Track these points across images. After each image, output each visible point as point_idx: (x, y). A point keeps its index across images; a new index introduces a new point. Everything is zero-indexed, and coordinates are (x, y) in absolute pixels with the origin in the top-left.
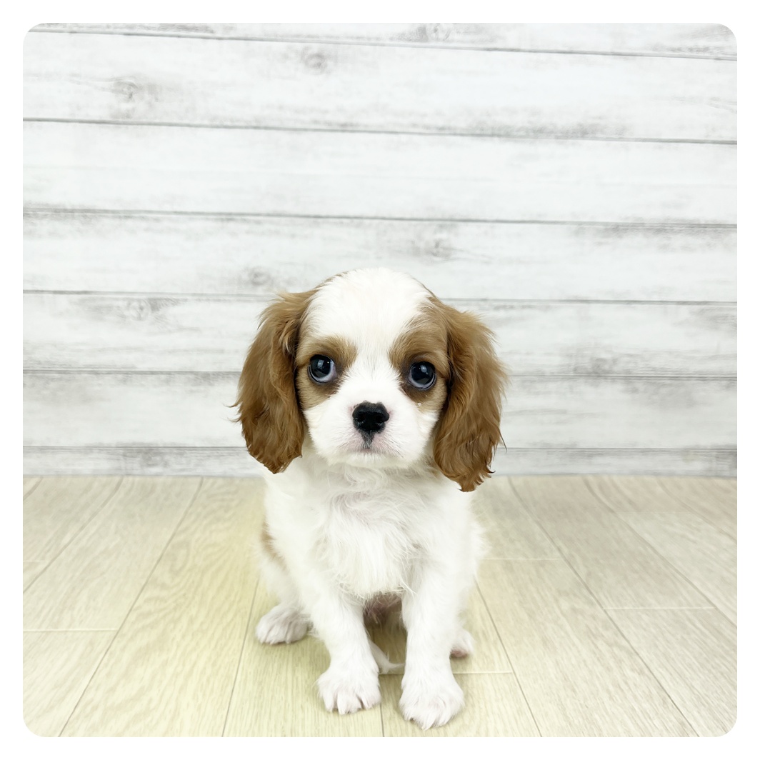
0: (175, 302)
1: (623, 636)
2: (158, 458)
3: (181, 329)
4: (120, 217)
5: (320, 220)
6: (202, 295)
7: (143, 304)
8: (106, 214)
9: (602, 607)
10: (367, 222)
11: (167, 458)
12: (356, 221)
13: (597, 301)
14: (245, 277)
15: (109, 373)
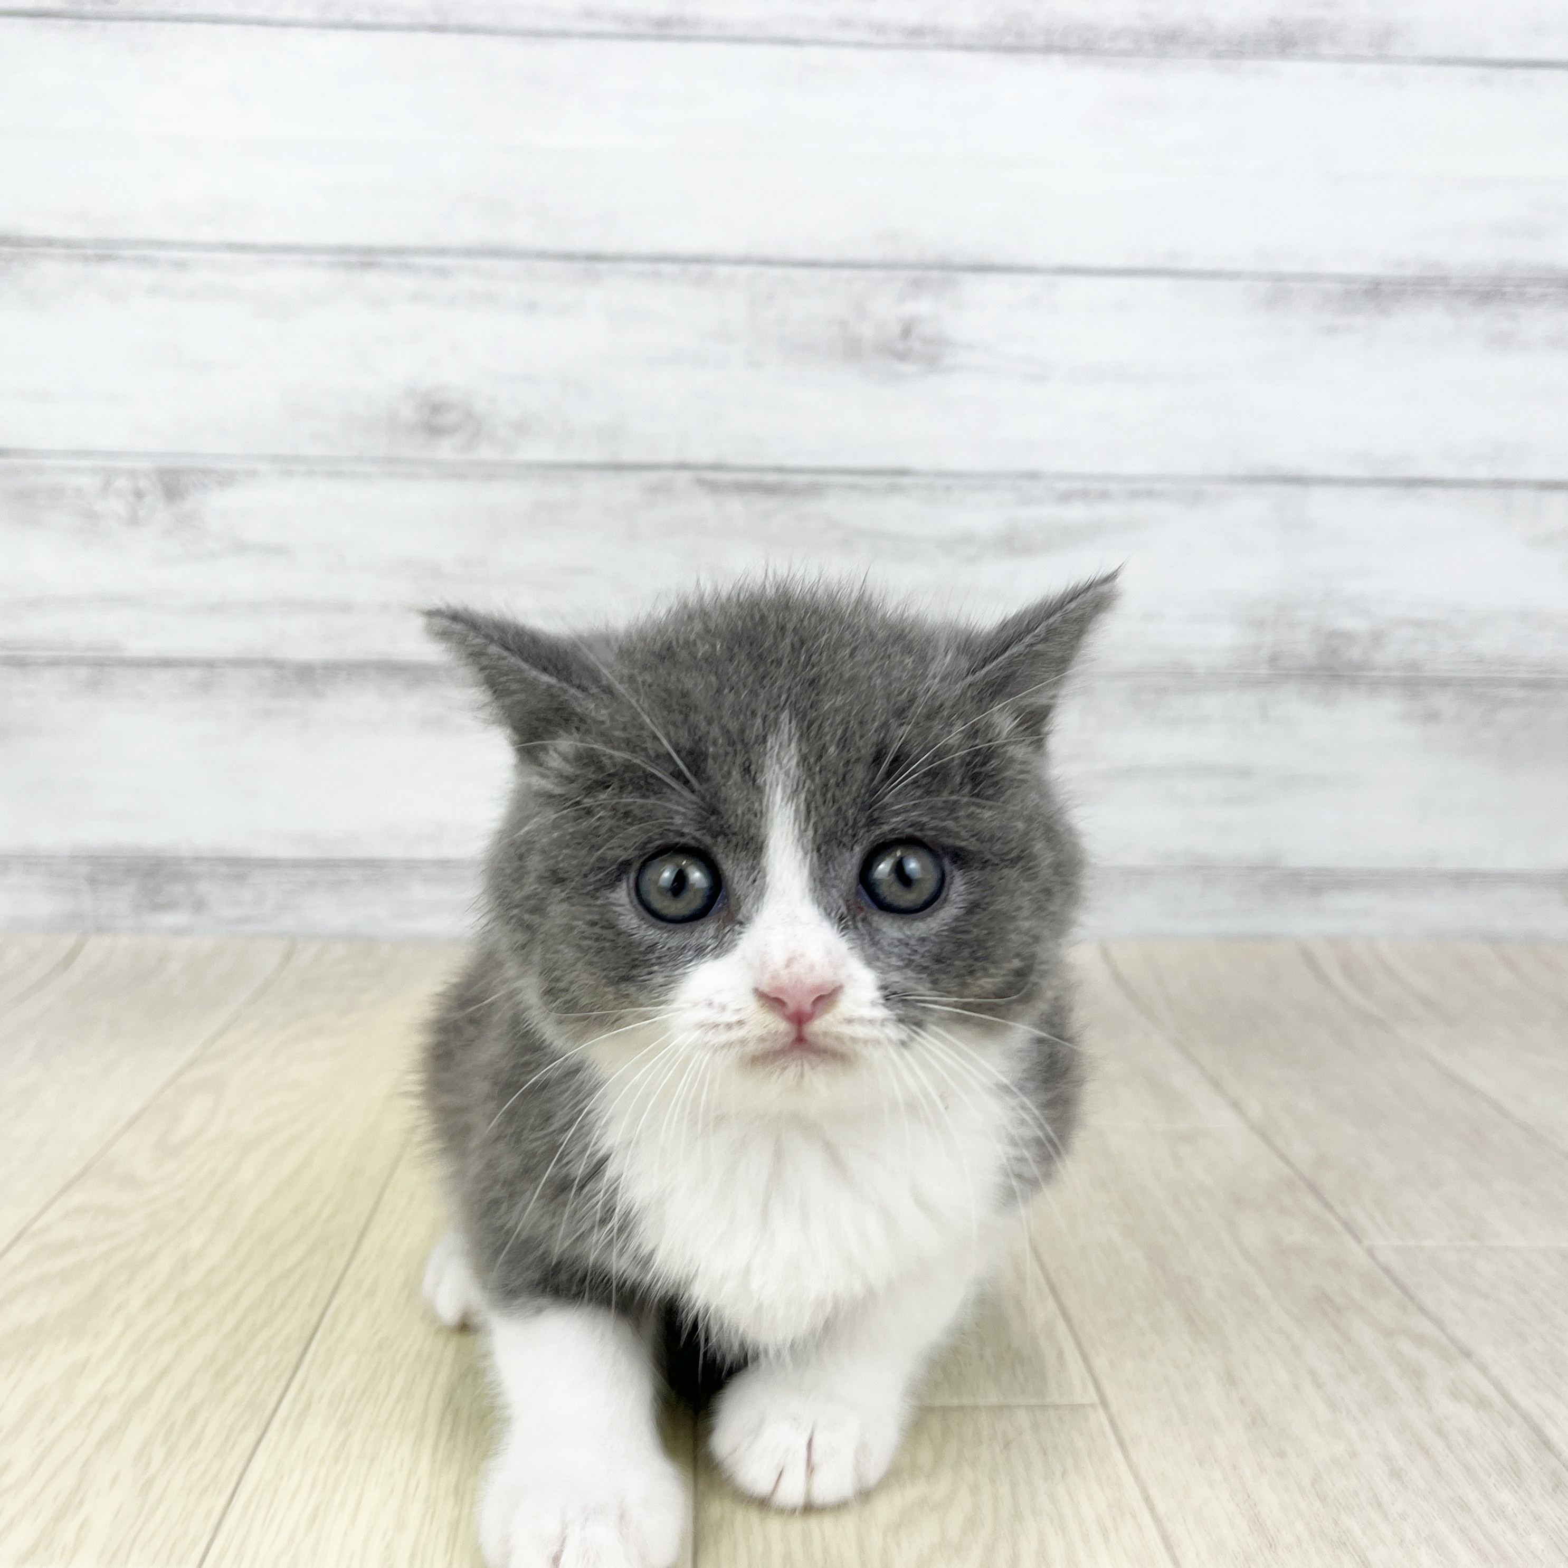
0: (226, 479)
1: (1422, 1310)
2: (179, 889)
3: (240, 548)
4: (86, 259)
5: (602, 267)
6: (296, 459)
7: (143, 483)
8: (49, 250)
9: (1358, 1240)
10: (723, 271)
11: (202, 887)
12: (695, 269)
13: (1327, 481)
14: (408, 413)
15: (54, 663)
